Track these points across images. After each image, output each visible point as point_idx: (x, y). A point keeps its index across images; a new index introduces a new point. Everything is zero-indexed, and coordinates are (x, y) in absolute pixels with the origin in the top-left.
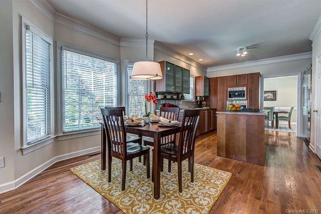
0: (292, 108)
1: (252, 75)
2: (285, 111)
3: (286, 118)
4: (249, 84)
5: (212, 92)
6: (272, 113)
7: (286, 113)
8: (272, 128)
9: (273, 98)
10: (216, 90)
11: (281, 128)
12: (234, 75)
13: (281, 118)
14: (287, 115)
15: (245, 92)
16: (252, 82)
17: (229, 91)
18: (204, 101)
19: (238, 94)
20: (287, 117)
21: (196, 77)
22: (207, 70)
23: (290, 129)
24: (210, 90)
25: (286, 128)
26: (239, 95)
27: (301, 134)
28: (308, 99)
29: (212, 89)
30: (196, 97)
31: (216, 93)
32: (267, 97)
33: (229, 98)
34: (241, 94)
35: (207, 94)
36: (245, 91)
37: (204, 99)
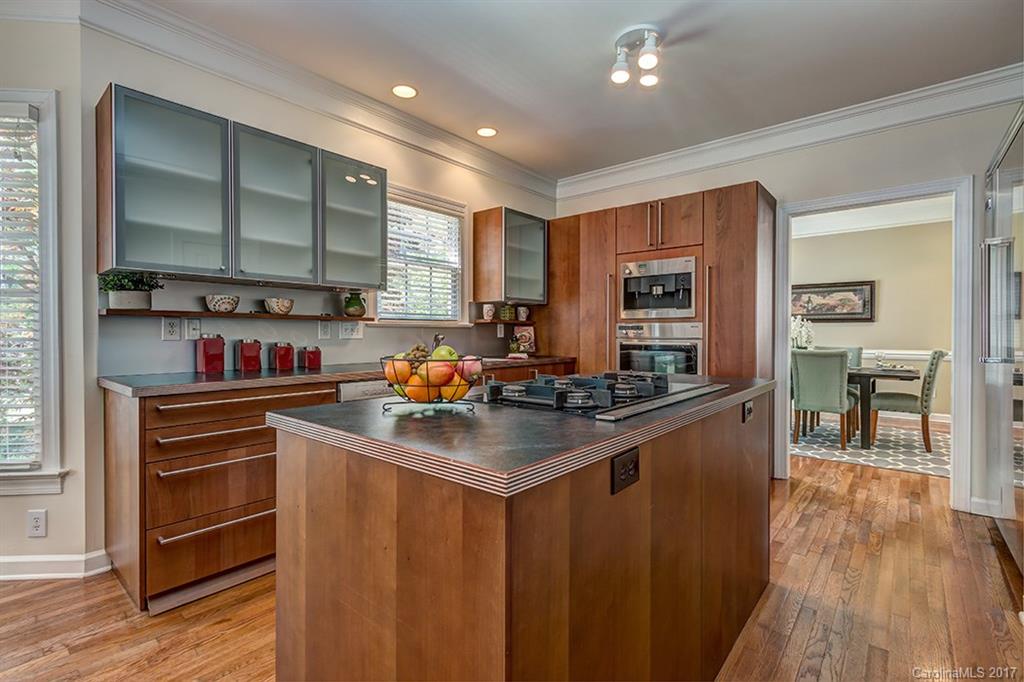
0: (938, 356)
1: (722, 197)
2: (906, 368)
3: (911, 403)
4: (710, 243)
5: (559, 284)
6: (842, 377)
7: (910, 377)
8: (844, 448)
9: (860, 311)
10: (574, 273)
11: (885, 444)
12: (646, 204)
13: (886, 402)
14: (914, 388)
15: (690, 284)
16: (722, 234)
17: (626, 280)
18: (529, 322)
19: (665, 294)
20: (916, 398)
21: (477, 216)
22: (558, 191)
23: (929, 450)
24: (549, 275)
25: (909, 447)
26: (670, 298)
27: (975, 499)
28: (1009, 316)
29: (559, 268)
30: (479, 306)
31: (573, 291)
32: (835, 307)
33: (625, 309)
34: (676, 293)
35: (536, 294)
36: (693, 275)
37: (529, 317)
